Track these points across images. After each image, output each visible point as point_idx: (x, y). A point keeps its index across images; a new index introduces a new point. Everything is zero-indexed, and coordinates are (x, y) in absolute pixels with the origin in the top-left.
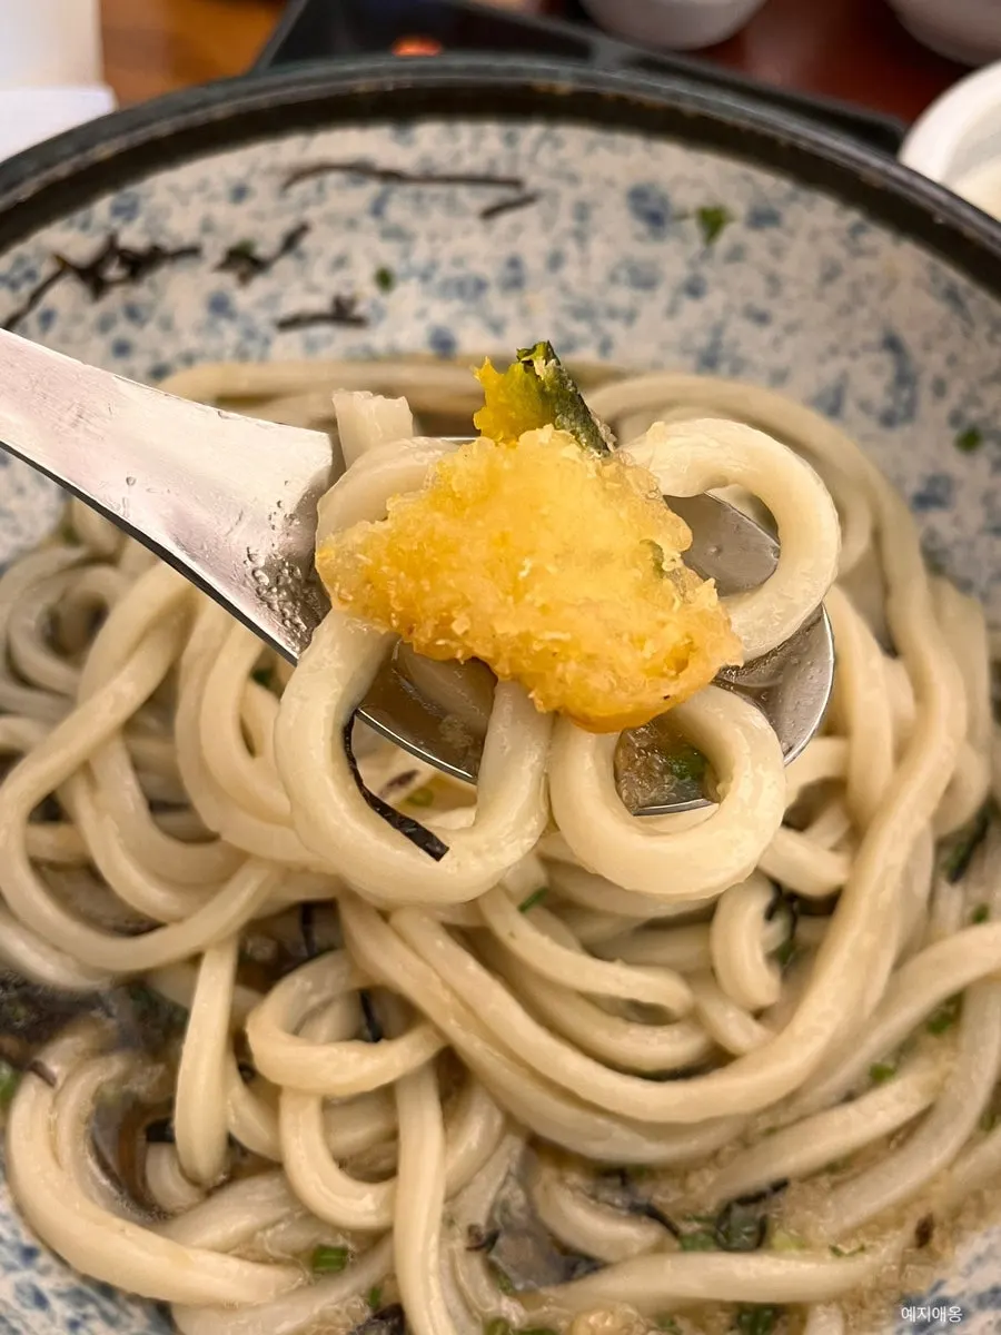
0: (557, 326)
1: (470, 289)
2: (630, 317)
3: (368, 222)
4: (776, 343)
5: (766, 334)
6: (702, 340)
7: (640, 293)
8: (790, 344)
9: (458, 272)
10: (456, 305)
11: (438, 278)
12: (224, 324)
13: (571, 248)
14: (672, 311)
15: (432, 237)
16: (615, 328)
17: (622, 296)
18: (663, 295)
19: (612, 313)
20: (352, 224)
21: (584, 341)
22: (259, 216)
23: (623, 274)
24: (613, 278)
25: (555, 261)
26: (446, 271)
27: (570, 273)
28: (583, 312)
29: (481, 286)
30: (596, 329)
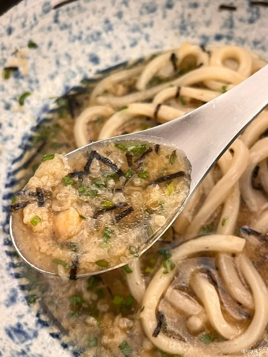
0: (129, 38)
1: (96, 37)
2: (151, 24)
3: (54, 26)
4: (204, 12)
5: (199, 10)
6: (178, 22)
7: (152, 14)
8: (208, 10)
9: (90, 32)
10: (93, 44)
11: (84, 37)
12: (21, 81)
13: (124, 8)
14: (165, 16)
15: (77, 23)
16: (148, 30)
17: (146, 19)
18: (160, 11)
19: (145, 26)
20: (49, 29)
21: (140, 38)
22: (18, 37)
23: (144, 10)
24: (141, 13)
25: (120, 15)
26: (86, 33)
27: (126, 17)
28: (136, 29)
29: (99, 34)
30: (142, 33)
